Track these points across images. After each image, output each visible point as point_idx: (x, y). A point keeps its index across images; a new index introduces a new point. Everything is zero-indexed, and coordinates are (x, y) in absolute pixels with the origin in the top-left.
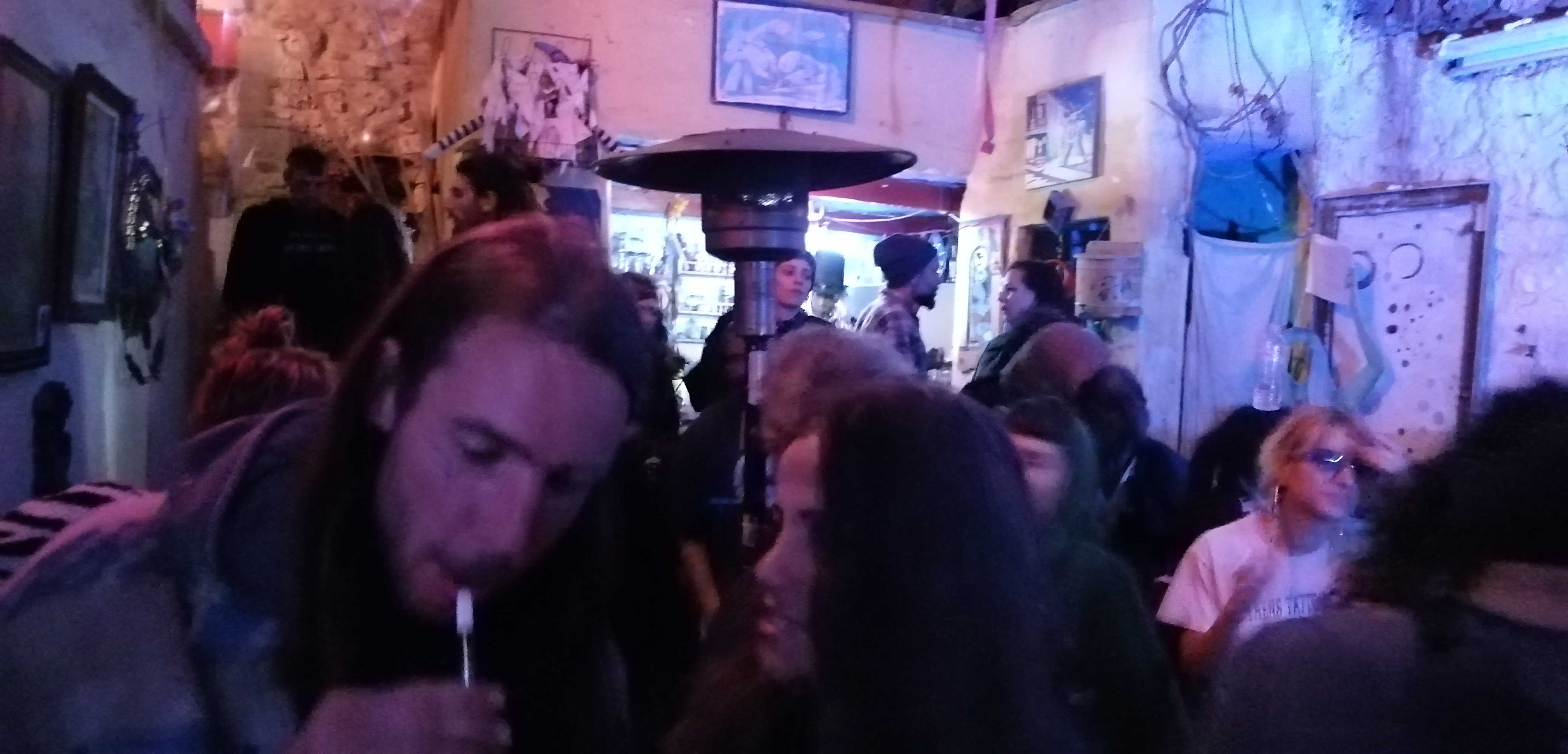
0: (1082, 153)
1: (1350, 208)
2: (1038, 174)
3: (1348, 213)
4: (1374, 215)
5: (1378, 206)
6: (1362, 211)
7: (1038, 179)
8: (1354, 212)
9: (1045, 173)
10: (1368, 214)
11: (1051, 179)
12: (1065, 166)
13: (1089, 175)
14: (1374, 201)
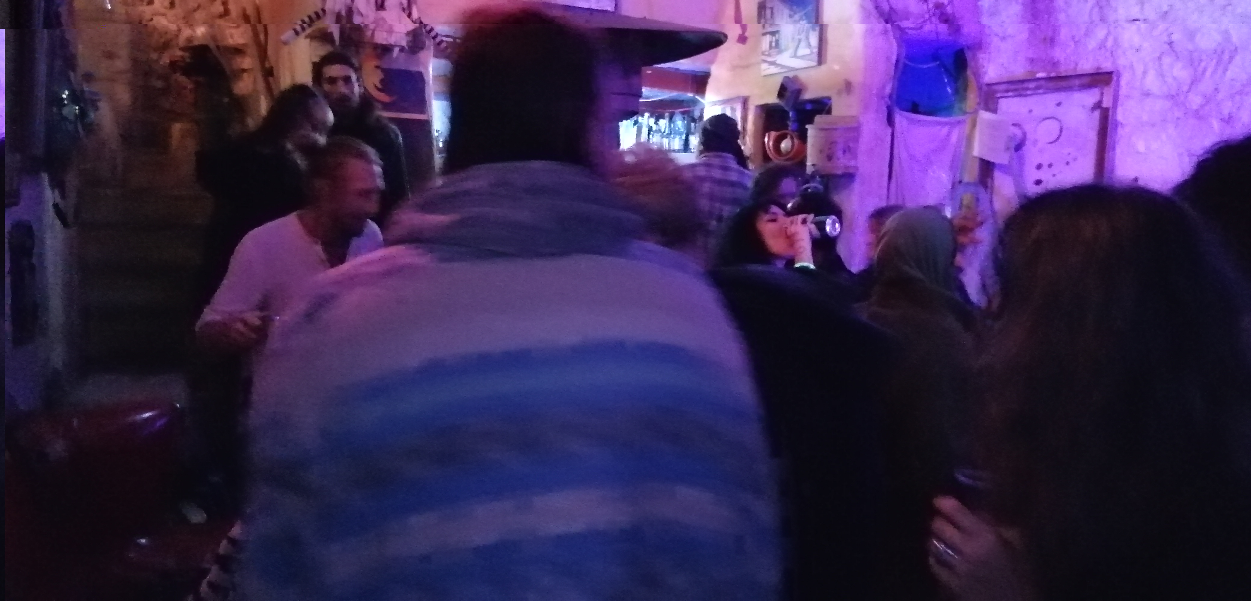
0: (809, 46)
1: (1007, 91)
2: (773, 63)
3: (1006, 94)
4: (1026, 96)
5: (1028, 89)
6: (1016, 93)
7: (772, 67)
8: (1010, 94)
9: (778, 62)
10: (1020, 95)
11: (783, 67)
12: (795, 56)
13: (814, 63)
14: (1026, 85)
